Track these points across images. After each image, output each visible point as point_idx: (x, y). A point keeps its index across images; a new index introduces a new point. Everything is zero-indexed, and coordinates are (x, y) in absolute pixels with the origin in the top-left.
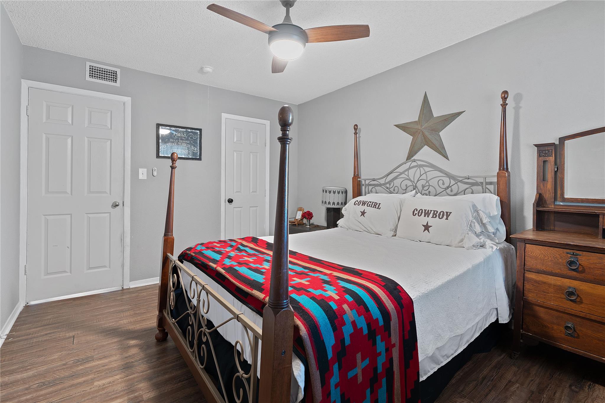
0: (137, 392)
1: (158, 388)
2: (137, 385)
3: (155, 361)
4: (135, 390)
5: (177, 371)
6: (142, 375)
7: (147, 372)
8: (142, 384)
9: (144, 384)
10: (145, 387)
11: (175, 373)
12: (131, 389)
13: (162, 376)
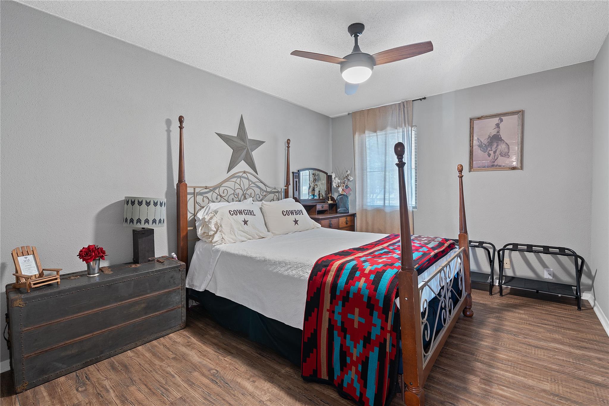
0: (483, 388)
1: (464, 378)
2: (479, 393)
3: (448, 402)
4: (483, 390)
5: (439, 378)
6: (470, 399)
7: (464, 397)
8: (474, 391)
9: (473, 390)
10: (474, 386)
11: (442, 378)
12: (486, 394)
13: (453, 384)
